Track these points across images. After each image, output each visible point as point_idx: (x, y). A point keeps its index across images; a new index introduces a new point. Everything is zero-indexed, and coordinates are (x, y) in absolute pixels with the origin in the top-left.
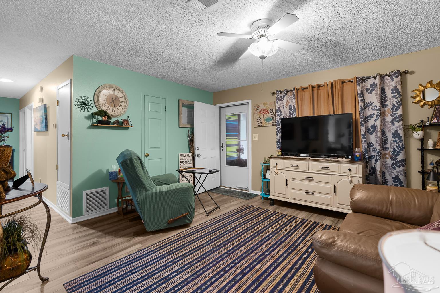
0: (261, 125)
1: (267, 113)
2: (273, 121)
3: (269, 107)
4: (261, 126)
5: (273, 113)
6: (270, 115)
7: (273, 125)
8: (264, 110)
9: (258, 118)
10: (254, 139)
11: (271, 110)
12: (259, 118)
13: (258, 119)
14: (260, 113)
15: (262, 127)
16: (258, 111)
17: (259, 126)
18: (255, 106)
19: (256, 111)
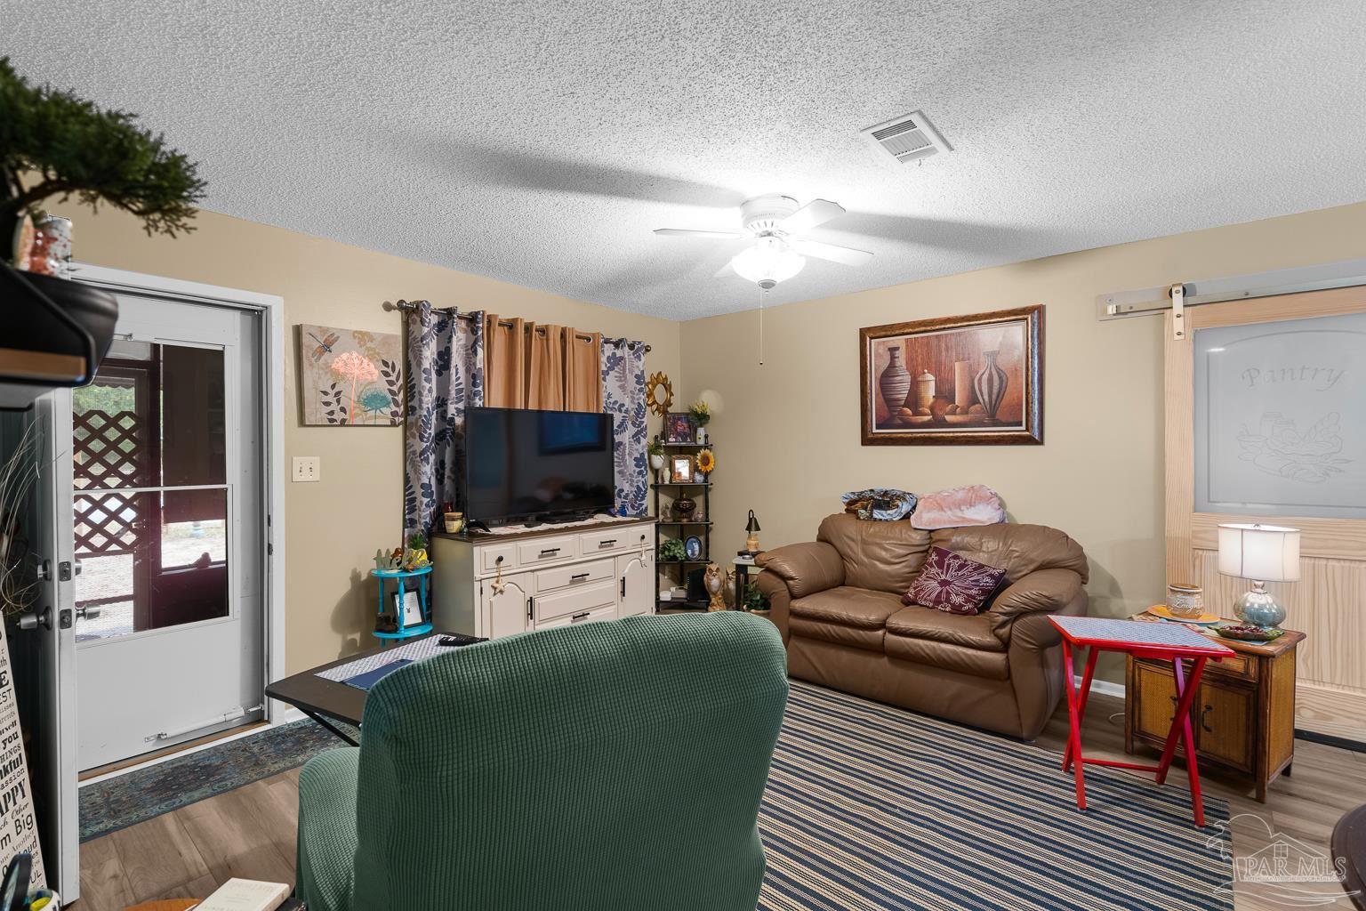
0: (343, 421)
2: (395, 409)
3: (378, 354)
4: (343, 423)
5: (393, 378)
6: (382, 384)
7: (391, 424)
9: (329, 390)
10: (297, 477)
11: (386, 364)
12: (333, 386)
13: (325, 393)
15: (348, 426)
17: (332, 420)
18: (312, 331)
19: (319, 358)
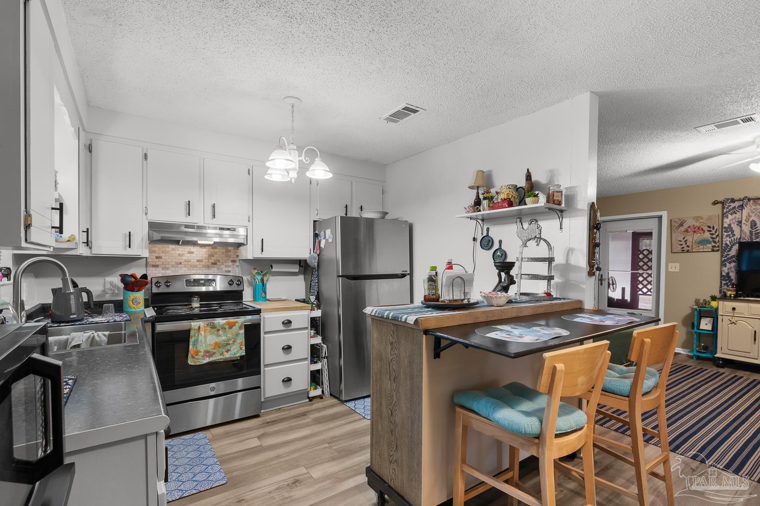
1: (702, 232)
2: (714, 244)
3: (705, 224)
4: (688, 251)
5: (713, 232)
6: (707, 235)
7: (713, 251)
8: (694, 228)
9: (682, 240)
10: (670, 270)
11: (709, 227)
12: (684, 238)
13: (680, 241)
14: (687, 231)
15: (690, 252)
16: (682, 229)
17: (682, 251)
18: (676, 220)
19: (678, 229)
